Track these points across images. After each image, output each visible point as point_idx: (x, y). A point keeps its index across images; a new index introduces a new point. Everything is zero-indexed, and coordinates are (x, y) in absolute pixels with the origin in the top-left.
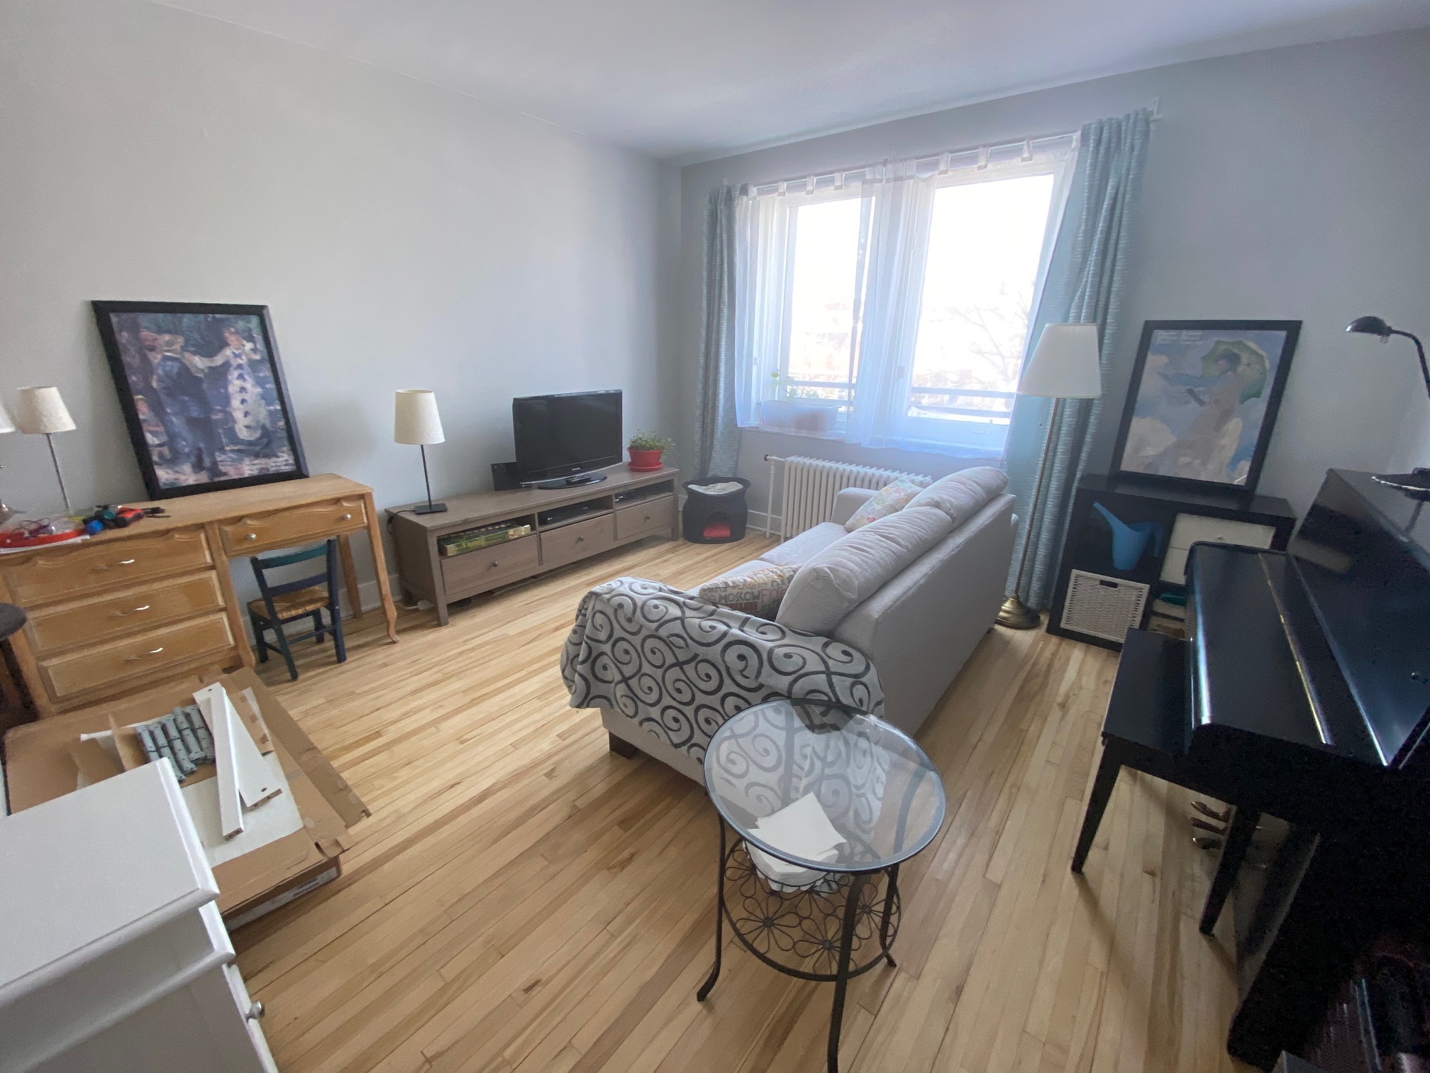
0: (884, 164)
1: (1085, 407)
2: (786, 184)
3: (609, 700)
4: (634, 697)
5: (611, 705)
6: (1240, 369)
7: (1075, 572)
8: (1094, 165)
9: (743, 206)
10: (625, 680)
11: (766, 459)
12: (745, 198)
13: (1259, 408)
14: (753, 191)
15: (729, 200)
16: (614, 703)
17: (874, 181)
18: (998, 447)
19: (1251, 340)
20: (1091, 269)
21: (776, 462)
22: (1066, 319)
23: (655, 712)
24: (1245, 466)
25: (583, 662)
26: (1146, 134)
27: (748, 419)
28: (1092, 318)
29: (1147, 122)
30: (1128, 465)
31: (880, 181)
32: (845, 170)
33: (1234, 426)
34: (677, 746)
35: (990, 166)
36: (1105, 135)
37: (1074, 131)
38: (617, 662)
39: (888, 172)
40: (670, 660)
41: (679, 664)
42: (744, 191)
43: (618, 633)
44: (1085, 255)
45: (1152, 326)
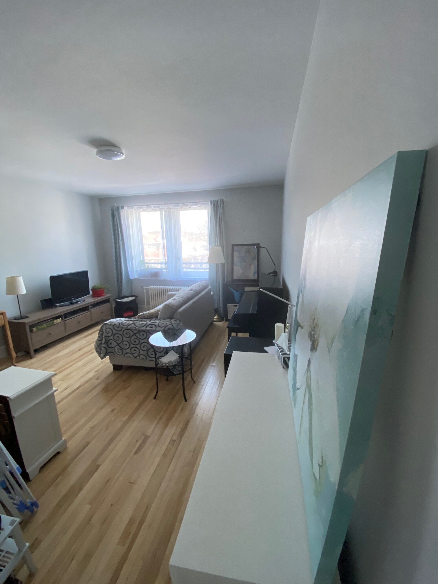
0: (165, 204)
1: (223, 265)
2: (136, 207)
3: (113, 353)
4: (121, 348)
5: (114, 354)
6: (251, 254)
7: (228, 304)
8: (214, 210)
9: (123, 213)
10: (118, 344)
11: (142, 288)
12: (123, 210)
13: (256, 262)
14: (126, 208)
15: (118, 209)
16: (115, 353)
17: (163, 208)
18: (207, 277)
19: (251, 247)
20: (218, 233)
21: (146, 288)
22: (215, 245)
23: (128, 351)
24: (256, 275)
25: (104, 343)
26: (223, 204)
27: (133, 276)
28: (221, 244)
29: (223, 201)
30: (235, 277)
31: (165, 209)
32: (154, 205)
33: (252, 266)
34: (136, 357)
35: (192, 207)
36: (215, 203)
37: (209, 201)
38: (115, 341)
39: (166, 206)
40: (132, 334)
41: (135, 334)
42: (123, 208)
43: (114, 332)
44: (216, 230)
45: (233, 246)
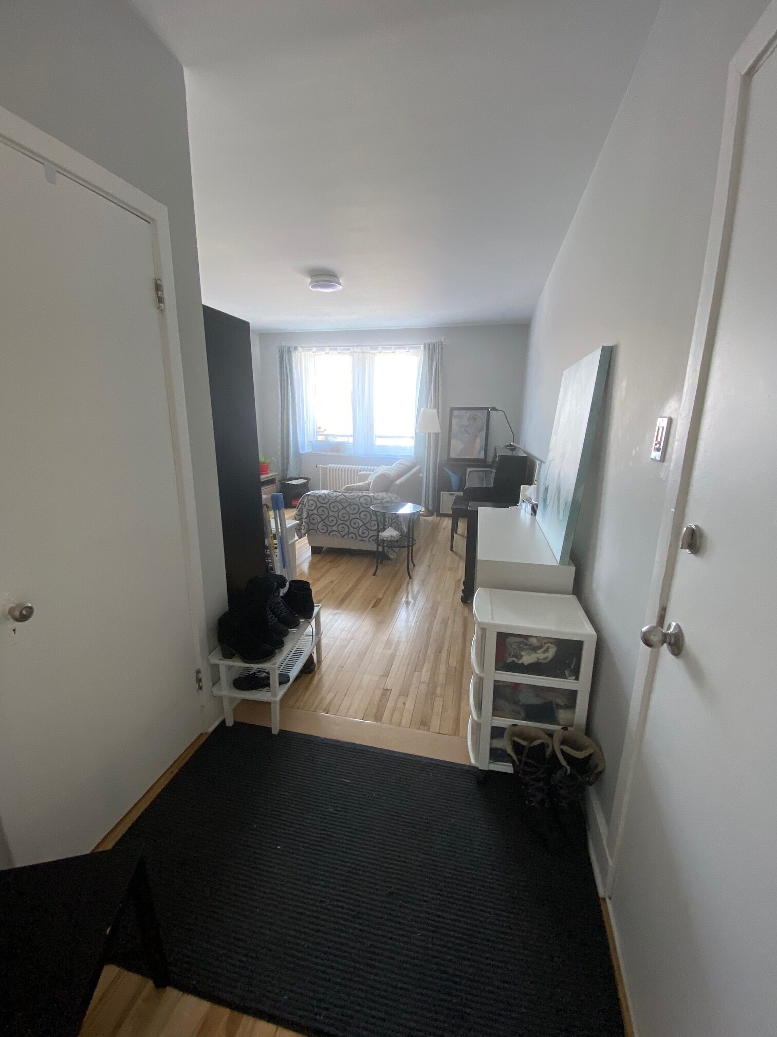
0: (358, 346)
1: (437, 435)
2: (315, 348)
3: (315, 530)
4: (326, 525)
6: (477, 422)
7: (442, 492)
8: (429, 357)
9: (295, 356)
10: (323, 520)
11: (317, 467)
12: (297, 352)
13: (483, 434)
14: (300, 349)
15: (289, 351)
16: (318, 531)
17: (354, 352)
18: (411, 453)
19: (478, 413)
20: (432, 391)
21: (322, 467)
22: (427, 407)
23: (335, 528)
24: (483, 453)
25: (306, 518)
26: (442, 348)
27: (306, 450)
28: (435, 407)
29: (442, 345)
30: (452, 456)
31: (357, 352)
32: (341, 346)
33: (478, 440)
35: (396, 351)
36: (431, 347)
37: (421, 344)
39: (359, 350)
42: (296, 348)
44: (430, 386)
45: (452, 409)
